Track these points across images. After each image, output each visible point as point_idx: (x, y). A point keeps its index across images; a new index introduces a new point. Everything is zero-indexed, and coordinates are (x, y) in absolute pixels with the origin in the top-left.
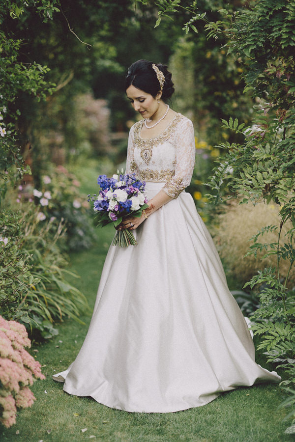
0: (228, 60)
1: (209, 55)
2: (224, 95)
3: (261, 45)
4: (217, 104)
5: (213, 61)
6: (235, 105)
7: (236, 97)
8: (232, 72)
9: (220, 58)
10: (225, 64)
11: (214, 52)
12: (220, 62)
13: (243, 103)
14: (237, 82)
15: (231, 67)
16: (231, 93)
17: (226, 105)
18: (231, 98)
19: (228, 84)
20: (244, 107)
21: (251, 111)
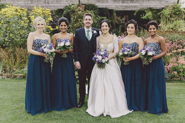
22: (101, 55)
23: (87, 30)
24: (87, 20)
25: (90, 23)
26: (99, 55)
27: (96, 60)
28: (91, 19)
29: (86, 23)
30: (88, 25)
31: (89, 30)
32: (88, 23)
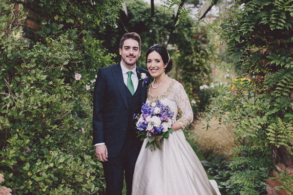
0: (194, 60)
1: (186, 58)
2: (191, 73)
3: (251, 30)
4: (188, 77)
5: (188, 60)
6: (196, 77)
7: (196, 74)
8: (195, 65)
9: (190, 59)
10: (192, 62)
11: (188, 57)
12: (190, 61)
13: (199, 77)
14: (196, 68)
15: (195, 63)
16: (194, 73)
17: (192, 77)
18: (194, 75)
19: (193, 69)
20: (199, 78)
21: (203, 79)
22: (158, 115)
23: (128, 70)
24: (128, 48)
25: (135, 57)
26: (152, 115)
27: (145, 128)
28: (138, 47)
29: (127, 56)
30: (131, 60)
31: (132, 71)
32: (131, 55)
